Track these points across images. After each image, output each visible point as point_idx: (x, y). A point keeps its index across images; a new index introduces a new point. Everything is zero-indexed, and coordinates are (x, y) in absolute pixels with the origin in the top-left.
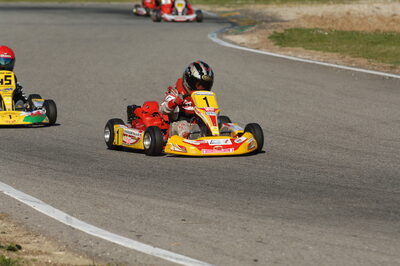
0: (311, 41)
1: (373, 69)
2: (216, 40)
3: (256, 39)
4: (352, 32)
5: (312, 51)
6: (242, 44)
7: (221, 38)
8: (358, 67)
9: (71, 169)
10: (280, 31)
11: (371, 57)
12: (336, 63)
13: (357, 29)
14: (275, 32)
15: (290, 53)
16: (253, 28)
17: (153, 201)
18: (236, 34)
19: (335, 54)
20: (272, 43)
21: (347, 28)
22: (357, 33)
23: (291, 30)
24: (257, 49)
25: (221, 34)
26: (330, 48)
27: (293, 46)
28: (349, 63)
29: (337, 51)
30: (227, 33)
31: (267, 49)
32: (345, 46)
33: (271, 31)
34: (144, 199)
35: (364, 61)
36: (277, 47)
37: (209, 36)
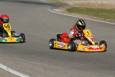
0: (79, 11)
1: (99, 20)
2: (50, 10)
3: (62, 10)
4: (91, 9)
5: (80, 14)
6: (58, 12)
7: (52, 10)
8: (94, 19)
9: (7, 51)
10: (69, 8)
11: (98, 16)
12: (87, 18)
13: (92, 8)
14: (68, 8)
15: (73, 15)
16: (61, 7)
17: (35, 63)
18: (56, 9)
19: (87, 15)
20: (67, 12)
21: (89, 7)
22: (93, 9)
23: (72, 8)
24: (63, 13)
25: (51, 9)
26: (85, 13)
27: (74, 13)
28: (91, 18)
29: (87, 14)
30: (53, 8)
31: (66, 13)
32: (89, 13)
33: (67, 8)
34: (32, 62)
35: (96, 18)
36: (69, 13)
37: (48, 9)
